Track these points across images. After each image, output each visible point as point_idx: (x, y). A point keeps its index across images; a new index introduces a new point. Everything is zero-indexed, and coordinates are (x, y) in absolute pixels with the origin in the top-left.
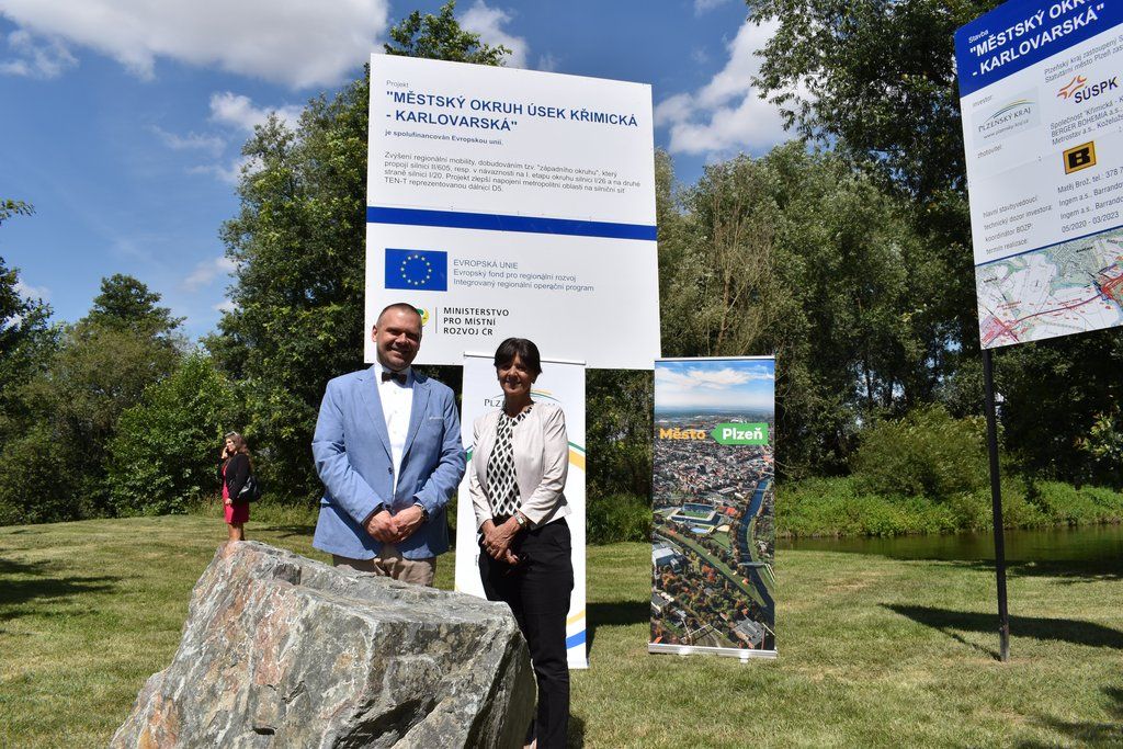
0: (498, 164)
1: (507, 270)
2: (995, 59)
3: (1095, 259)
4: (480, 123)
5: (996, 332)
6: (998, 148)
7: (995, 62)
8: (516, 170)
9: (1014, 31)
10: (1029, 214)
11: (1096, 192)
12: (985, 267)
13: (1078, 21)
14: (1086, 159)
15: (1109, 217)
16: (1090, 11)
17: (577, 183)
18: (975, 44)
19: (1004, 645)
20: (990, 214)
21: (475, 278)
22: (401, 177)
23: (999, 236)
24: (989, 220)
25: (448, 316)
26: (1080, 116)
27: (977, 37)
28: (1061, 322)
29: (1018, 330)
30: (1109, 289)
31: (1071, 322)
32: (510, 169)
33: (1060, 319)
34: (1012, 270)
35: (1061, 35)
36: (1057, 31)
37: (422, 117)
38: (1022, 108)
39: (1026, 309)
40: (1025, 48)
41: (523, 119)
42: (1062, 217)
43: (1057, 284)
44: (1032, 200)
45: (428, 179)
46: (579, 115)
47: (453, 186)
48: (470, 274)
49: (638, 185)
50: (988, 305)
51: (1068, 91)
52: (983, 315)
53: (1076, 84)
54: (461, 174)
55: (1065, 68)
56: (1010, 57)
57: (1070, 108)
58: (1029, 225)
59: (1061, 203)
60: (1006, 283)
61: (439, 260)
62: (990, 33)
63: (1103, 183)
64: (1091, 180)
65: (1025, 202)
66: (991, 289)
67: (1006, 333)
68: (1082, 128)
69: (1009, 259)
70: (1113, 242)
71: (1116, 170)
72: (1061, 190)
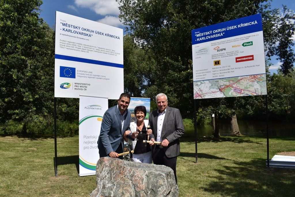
0: (88, 46)
1: (90, 74)
2: (200, 38)
3: (219, 84)
4: (84, 34)
5: (197, 96)
6: (200, 57)
7: (201, 39)
8: (92, 48)
9: (205, 34)
10: (206, 72)
11: (220, 70)
12: (196, 82)
13: (219, 35)
14: (219, 63)
15: (222, 76)
16: (222, 34)
17: (106, 52)
18: (196, 34)
19: (197, 160)
21: (82, 75)
22: (63, 46)
23: (199, 76)
24: (197, 72)
25: (76, 85)
26: (218, 54)
27: (197, 33)
28: (211, 95)
29: (202, 96)
30: (221, 90)
31: (213, 96)
32: (91, 47)
34: (202, 83)
36: (214, 36)
37: (70, 31)
38: (206, 50)
39: (204, 92)
40: (207, 38)
41: (94, 34)
42: (213, 74)
43: (211, 87)
44: (207, 70)
45: (71, 48)
46: (107, 35)
47: (77, 50)
48: (81, 74)
49: (120, 54)
50: (196, 90)
51: (216, 49)
52: (195, 92)
53: (217, 48)
54: (79, 47)
55: (215, 44)
56: (204, 39)
57: (216, 52)
58: (206, 75)
59: (213, 71)
60: (200, 86)
61: (73, 70)
62: (200, 33)
63: (222, 69)
64: (219, 68)
65: (205, 70)
66: (196, 87)
67: (200, 96)
68: (218, 57)
69: (201, 81)
70: (223, 81)
71: (224, 67)
72: (213, 69)
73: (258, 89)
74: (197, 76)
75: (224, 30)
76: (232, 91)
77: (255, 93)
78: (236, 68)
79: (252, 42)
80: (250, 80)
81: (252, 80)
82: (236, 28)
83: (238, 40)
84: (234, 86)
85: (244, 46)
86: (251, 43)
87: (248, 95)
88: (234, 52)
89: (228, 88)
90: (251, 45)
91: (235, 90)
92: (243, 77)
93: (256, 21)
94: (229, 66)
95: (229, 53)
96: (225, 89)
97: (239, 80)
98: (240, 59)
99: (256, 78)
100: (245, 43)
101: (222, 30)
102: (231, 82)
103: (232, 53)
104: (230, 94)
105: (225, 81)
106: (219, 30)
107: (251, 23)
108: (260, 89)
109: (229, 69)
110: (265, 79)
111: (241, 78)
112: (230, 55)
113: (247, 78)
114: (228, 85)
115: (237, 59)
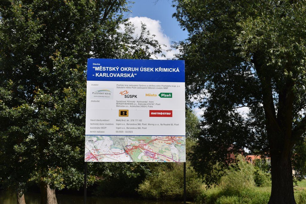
2: (101, 74)
3: (125, 142)
5: (91, 157)
6: (98, 101)
9: (109, 69)
10: (106, 124)
11: (127, 124)
12: (89, 136)
13: (129, 75)
14: (126, 114)
15: (130, 132)
16: (132, 74)
18: (95, 66)
20: (93, 120)
23: (95, 128)
24: (92, 122)
26: (125, 101)
27: (96, 64)
28: (113, 158)
29: (98, 158)
30: (128, 152)
31: (116, 158)
33: (112, 157)
34: (98, 139)
35: (123, 77)
36: (122, 75)
39: (102, 152)
40: (111, 75)
42: (117, 128)
43: (112, 147)
44: (108, 121)
50: (89, 147)
51: (123, 93)
52: (86, 151)
53: (125, 92)
55: (123, 86)
56: (106, 75)
57: (122, 98)
58: (106, 128)
59: (117, 124)
60: (96, 143)
62: (101, 65)
63: (129, 122)
64: (126, 120)
65: (105, 120)
66: (90, 143)
67: (94, 158)
68: (126, 105)
69: (98, 136)
70: (130, 139)
71: (133, 120)
72: (117, 120)
73: (175, 154)
74: (92, 128)
75: (137, 70)
76: (143, 154)
77: (172, 159)
78: (149, 124)
79: (171, 94)
80: (166, 142)
81: (169, 142)
82: (153, 71)
83: (153, 87)
84: (146, 147)
85: (161, 97)
86: (169, 95)
87: (163, 162)
88: (148, 102)
89: (138, 149)
90: (170, 97)
91: (146, 153)
92: (158, 137)
93: (178, 69)
94: (141, 120)
95: (140, 103)
96: (133, 150)
97: (152, 141)
98: (155, 113)
99: (174, 140)
100: (163, 93)
101: (133, 70)
102: (142, 142)
103: (146, 103)
105: (133, 140)
106: (130, 69)
107: (172, 70)
108: (178, 154)
109: (139, 124)
110: (184, 142)
111: (156, 138)
112: (143, 105)
113: (163, 139)
114: (137, 145)
115: (152, 113)
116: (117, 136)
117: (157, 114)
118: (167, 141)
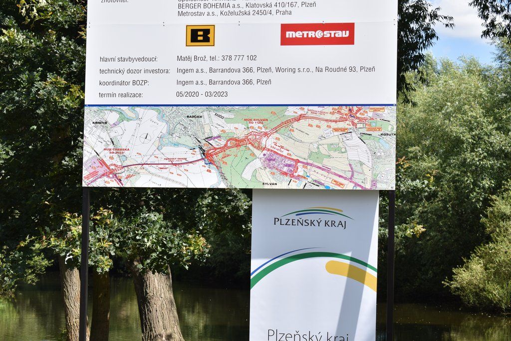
3: (202, 127)
5: (100, 173)
10: (146, 71)
11: (211, 70)
12: (95, 108)
14: (206, 39)
15: (219, 94)
20: (107, 60)
23: (114, 83)
24: (105, 66)
29: (123, 175)
30: (212, 156)
31: (174, 177)
33: (165, 173)
34: (123, 118)
39: (132, 158)
42: (178, 82)
43: (165, 140)
44: (151, 60)
52: (88, 155)
58: (145, 82)
59: (179, 70)
60: (115, 129)
63: (218, 64)
64: (208, 58)
65: (143, 59)
66: (99, 131)
67: (111, 176)
68: (207, 10)
69: (121, 107)
70: (219, 116)
71: (230, 57)
72: (180, 58)
73: (362, 164)
74: (106, 84)
77: (351, 179)
78: (278, 70)
80: (333, 125)
81: (341, 125)
84: (268, 142)
87: (322, 188)
89: (242, 148)
91: (269, 160)
92: (307, 111)
94: (253, 58)
95: (253, 2)
96: (227, 152)
97: (289, 122)
98: (298, 34)
99: (357, 118)
102: (256, 125)
103: (269, 2)
104: (247, 175)
105: (229, 121)
108: (370, 164)
109: (248, 70)
110: (392, 127)
111: (299, 111)
112: (260, 9)
113: (322, 116)
114: (242, 136)
115: (287, 33)
116: (181, 107)
117: (305, 36)
118: (336, 122)
